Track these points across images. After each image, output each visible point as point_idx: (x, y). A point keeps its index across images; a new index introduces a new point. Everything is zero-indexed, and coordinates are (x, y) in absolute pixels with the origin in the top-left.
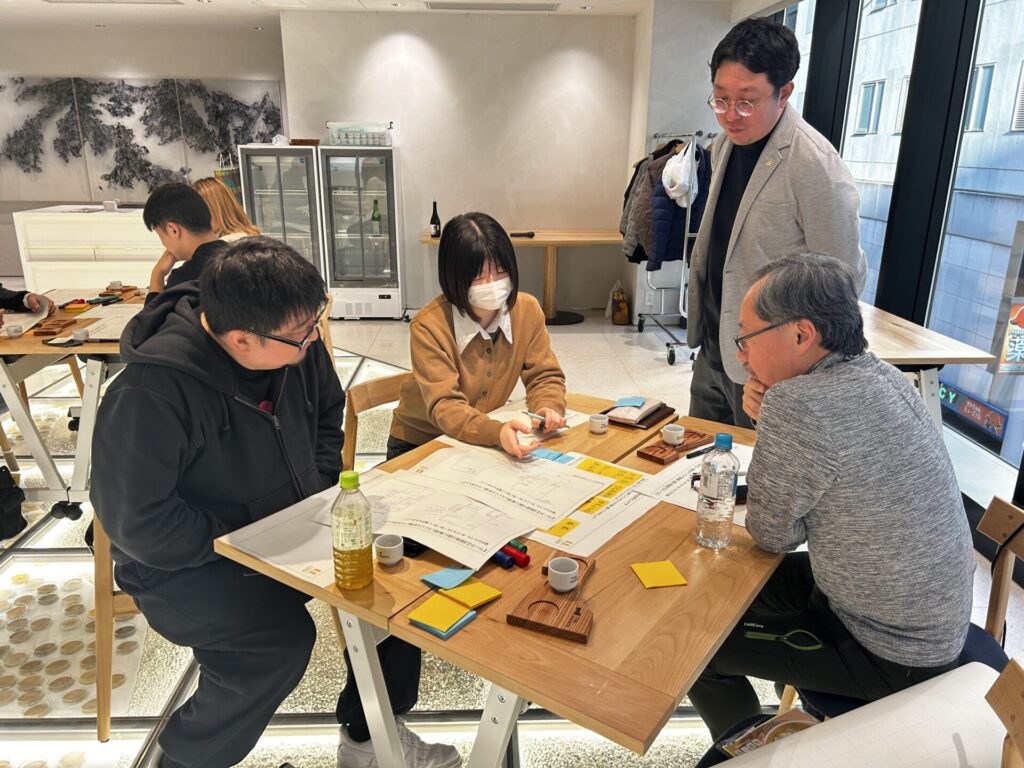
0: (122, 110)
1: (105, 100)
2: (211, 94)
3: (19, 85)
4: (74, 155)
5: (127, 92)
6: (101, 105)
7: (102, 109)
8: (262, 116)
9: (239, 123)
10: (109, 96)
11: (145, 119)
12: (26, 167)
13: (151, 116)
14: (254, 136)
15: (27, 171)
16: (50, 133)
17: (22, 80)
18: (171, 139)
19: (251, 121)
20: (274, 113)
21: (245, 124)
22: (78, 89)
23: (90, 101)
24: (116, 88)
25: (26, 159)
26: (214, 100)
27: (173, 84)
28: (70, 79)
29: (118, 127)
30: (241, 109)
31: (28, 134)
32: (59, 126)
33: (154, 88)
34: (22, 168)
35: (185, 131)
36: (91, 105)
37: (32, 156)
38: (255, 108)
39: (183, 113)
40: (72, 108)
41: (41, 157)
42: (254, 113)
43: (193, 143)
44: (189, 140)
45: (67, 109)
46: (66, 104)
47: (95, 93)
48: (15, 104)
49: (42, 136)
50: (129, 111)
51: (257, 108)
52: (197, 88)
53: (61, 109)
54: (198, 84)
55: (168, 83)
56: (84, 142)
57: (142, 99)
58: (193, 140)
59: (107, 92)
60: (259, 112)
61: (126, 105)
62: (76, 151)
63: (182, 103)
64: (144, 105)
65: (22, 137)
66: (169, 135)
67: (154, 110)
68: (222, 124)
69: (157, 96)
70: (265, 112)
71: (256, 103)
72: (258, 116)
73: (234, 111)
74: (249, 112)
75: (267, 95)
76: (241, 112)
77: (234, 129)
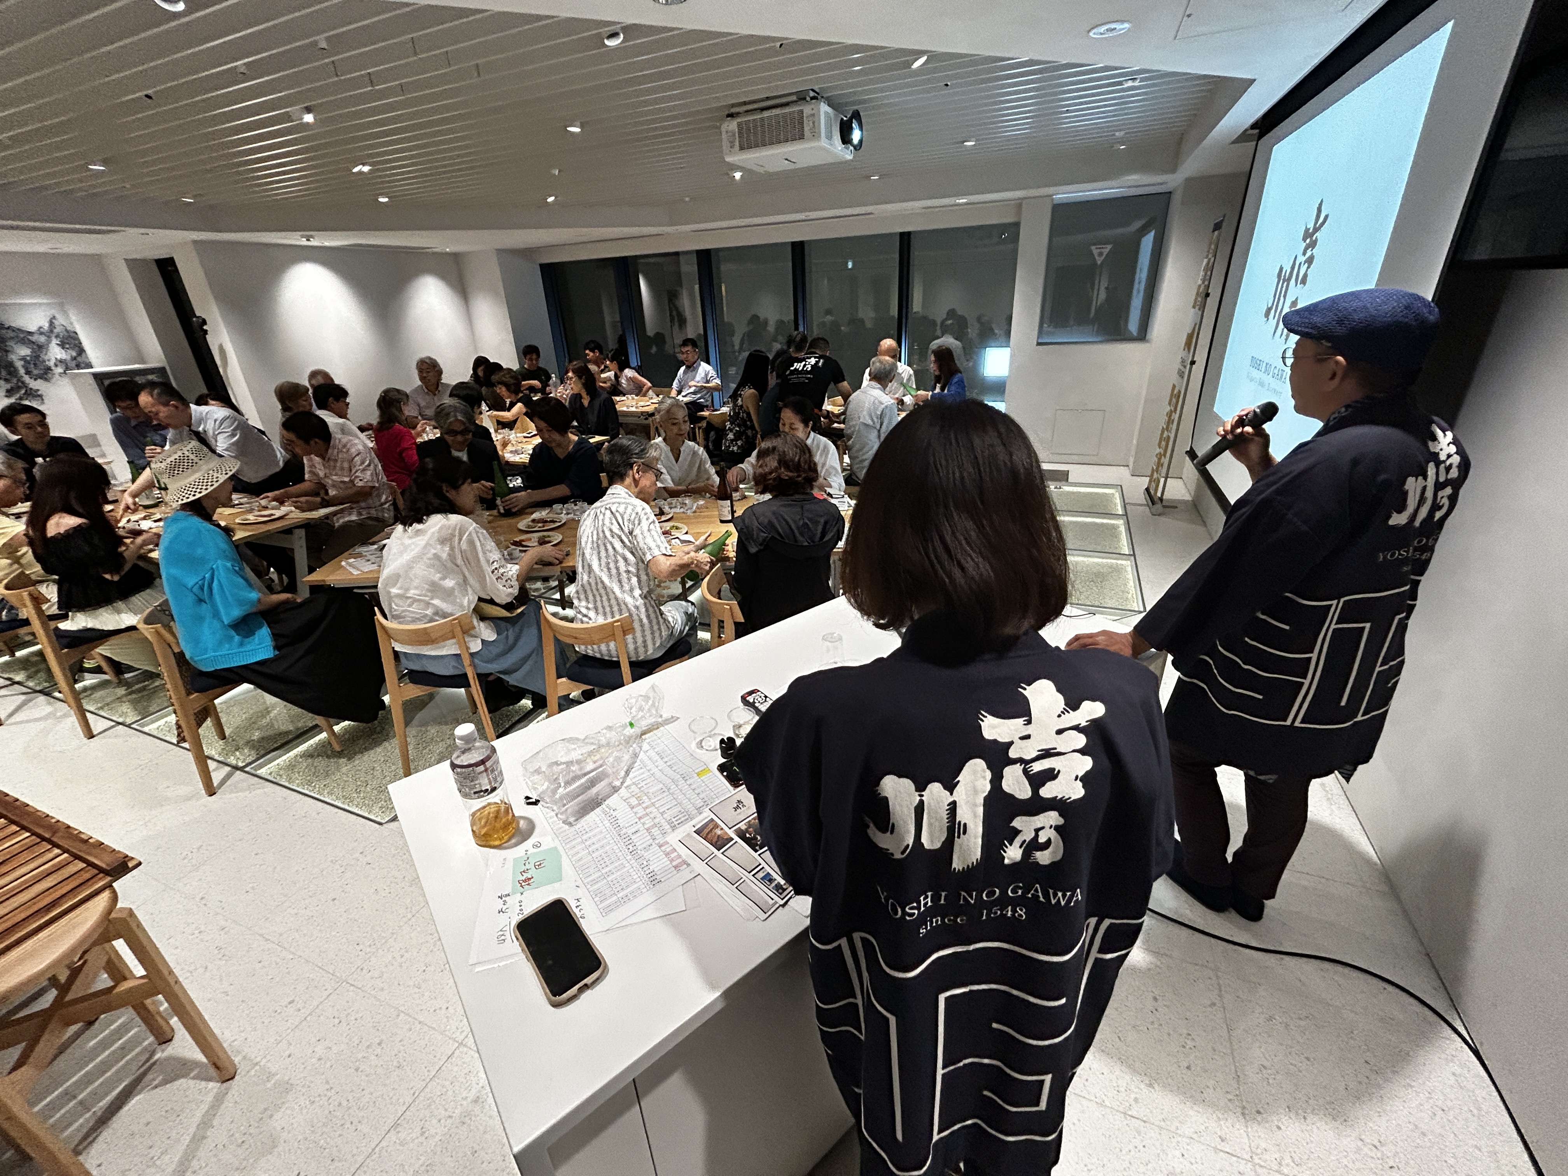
8: (55, 342)
9: (25, 351)
14: (51, 364)
19: (41, 347)
20: (69, 336)
21: (33, 352)
30: (24, 337)
38: (41, 334)
42: (42, 339)
51: (45, 333)
60: (49, 337)
70: (57, 337)
71: (41, 328)
72: (49, 341)
73: (12, 338)
74: (34, 338)
75: (54, 317)
76: (23, 339)
77: (21, 360)
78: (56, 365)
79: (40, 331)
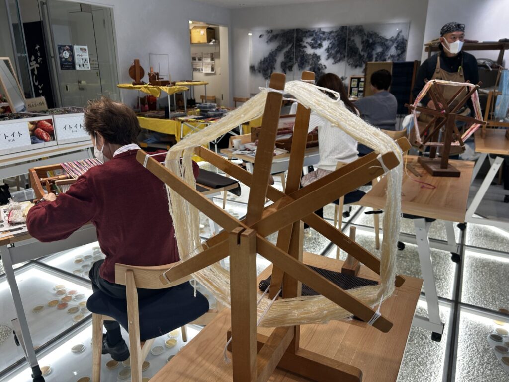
0: (317, 45)
1: (309, 40)
2: (366, 33)
3: (270, 34)
4: (289, 70)
5: (321, 35)
6: (307, 43)
7: (307, 45)
8: (395, 45)
9: (379, 50)
10: (312, 38)
11: (328, 50)
12: (266, 76)
13: (331, 48)
14: (387, 57)
15: (266, 78)
16: (280, 58)
17: (272, 31)
18: (339, 61)
19: (387, 48)
20: (403, 43)
21: (383, 50)
22: (297, 34)
23: (302, 40)
24: (316, 33)
25: (267, 72)
26: (368, 37)
27: (347, 29)
28: (294, 30)
29: (313, 54)
31: (270, 59)
32: (285, 55)
33: (336, 32)
35: (348, 56)
36: (302, 43)
37: (270, 71)
39: (348, 45)
40: (293, 46)
42: (390, 43)
43: (351, 63)
44: (349, 61)
45: (290, 46)
46: (290, 43)
47: (305, 36)
48: (266, 44)
49: (276, 60)
50: (320, 46)
51: (393, 40)
52: (359, 30)
53: (288, 46)
54: (360, 28)
55: (343, 28)
56: (296, 63)
57: (328, 39)
58: (351, 61)
59: (312, 35)
60: (393, 43)
61: (319, 42)
62: (290, 68)
63: (349, 39)
64: (329, 42)
65: (267, 61)
66: (338, 58)
67: (333, 44)
68: (370, 51)
69: (337, 36)
70: (397, 42)
71: (392, 37)
72: (392, 45)
73: (378, 43)
74: (386, 43)
75: (401, 32)
76: (382, 43)
77: (376, 54)
78: (389, 58)
79: (391, 40)
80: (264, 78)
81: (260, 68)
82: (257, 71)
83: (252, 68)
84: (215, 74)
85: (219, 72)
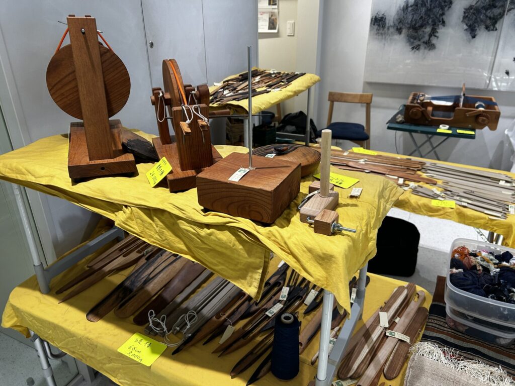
4: (488, 28)
12: (417, 43)
15: (416, 48)
25: (420, 33)
34: (412, 43)
37: (428, 30)
41: (441, 31)
62: (493, 23)
80: (409, 48)
81: (401, 21)
82: (392, 30)
83: (378, 22)
84: (277, 35)
85: (289, 32)
